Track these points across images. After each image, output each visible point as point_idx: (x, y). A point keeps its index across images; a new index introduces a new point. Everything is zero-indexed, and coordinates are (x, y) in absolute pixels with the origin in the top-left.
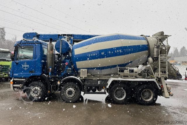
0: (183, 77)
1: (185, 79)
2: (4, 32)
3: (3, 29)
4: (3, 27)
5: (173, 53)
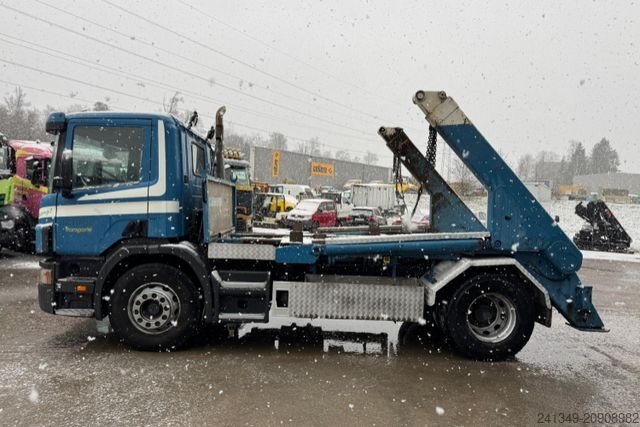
5: (568, 160)
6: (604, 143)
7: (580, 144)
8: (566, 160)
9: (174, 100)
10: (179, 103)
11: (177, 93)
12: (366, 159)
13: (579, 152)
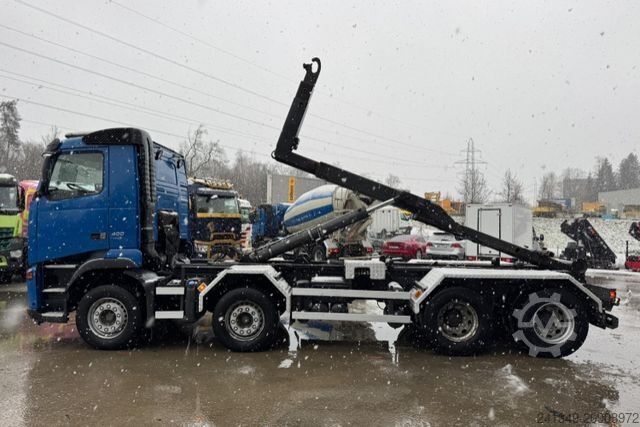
0: (621, 259)
1: (627, 267)
2: (14, 116)
3: (10, 106)
4: (11, 100)
5: (594, 176)
6: (632, 158)
7: (606, 160)
8: (592, 176)
9: (199, 133)
10: (204, 135)
11: (201, 126)
12: (389, 181)
13: (606, 168)
